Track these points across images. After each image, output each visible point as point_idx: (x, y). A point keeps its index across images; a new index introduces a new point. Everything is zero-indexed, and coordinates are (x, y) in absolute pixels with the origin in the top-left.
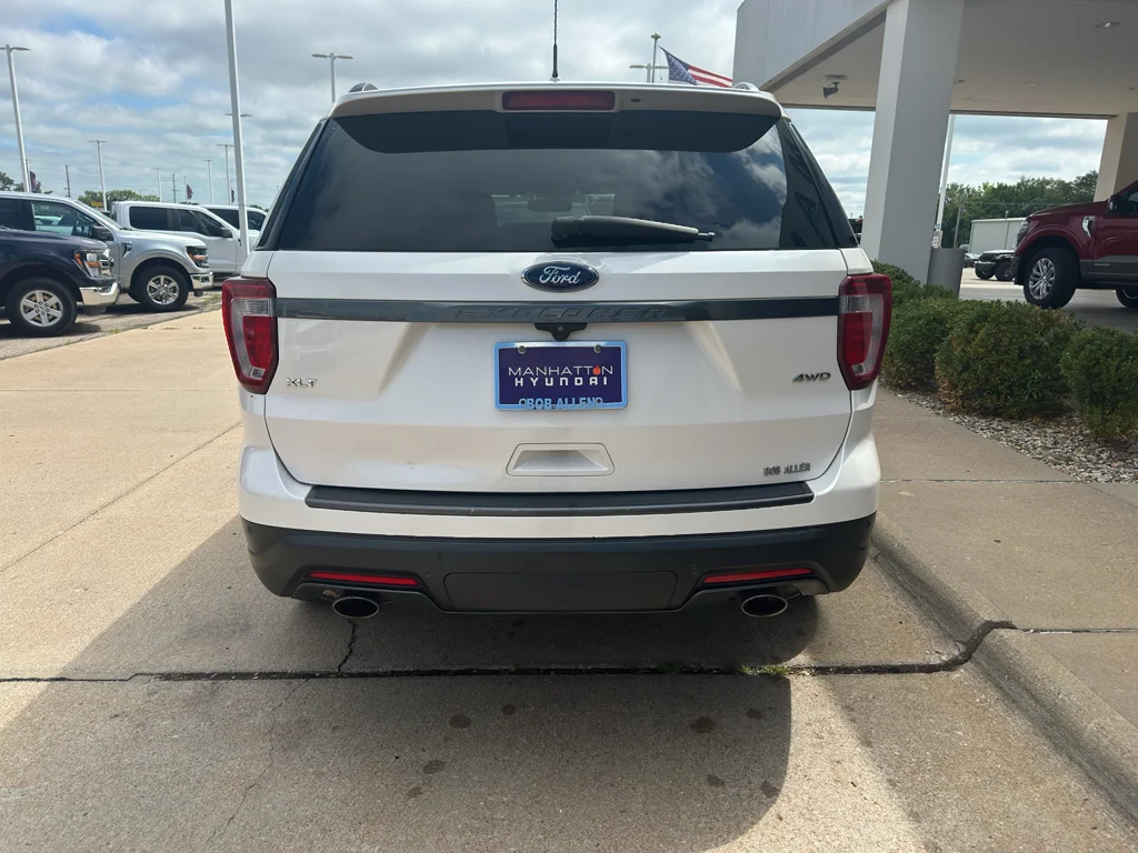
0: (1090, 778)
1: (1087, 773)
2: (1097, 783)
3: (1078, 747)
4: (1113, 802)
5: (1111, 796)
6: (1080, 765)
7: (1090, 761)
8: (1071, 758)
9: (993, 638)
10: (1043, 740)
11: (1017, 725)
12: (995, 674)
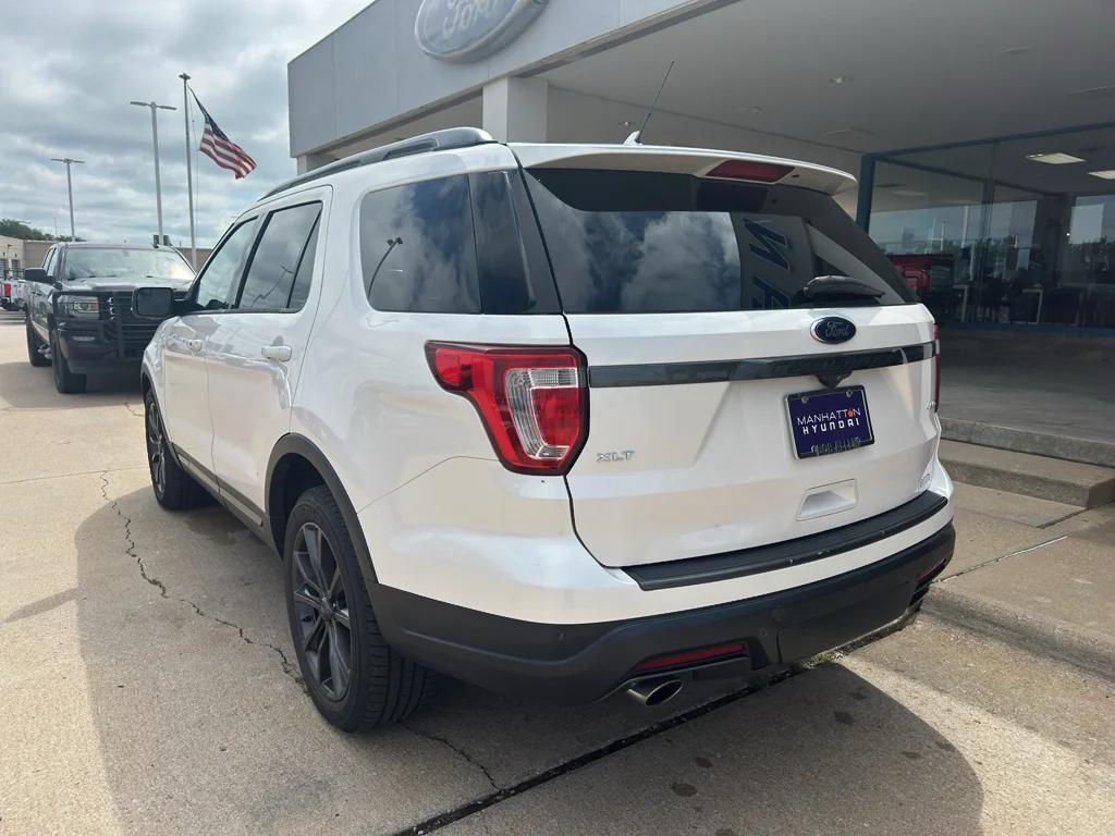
0: (1077, 666)
1: (1073, 664)
2: (1085, 668)
3: (1055, 649)
4: (1105, 676)
5: (1102, 673)
6: (1064, 660)
7: (1071, 655)
8: (1055, 658)
9: (934, 591)
10: (1023, 652)
11: (995, 647)
12: (952, 617)
